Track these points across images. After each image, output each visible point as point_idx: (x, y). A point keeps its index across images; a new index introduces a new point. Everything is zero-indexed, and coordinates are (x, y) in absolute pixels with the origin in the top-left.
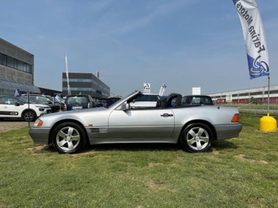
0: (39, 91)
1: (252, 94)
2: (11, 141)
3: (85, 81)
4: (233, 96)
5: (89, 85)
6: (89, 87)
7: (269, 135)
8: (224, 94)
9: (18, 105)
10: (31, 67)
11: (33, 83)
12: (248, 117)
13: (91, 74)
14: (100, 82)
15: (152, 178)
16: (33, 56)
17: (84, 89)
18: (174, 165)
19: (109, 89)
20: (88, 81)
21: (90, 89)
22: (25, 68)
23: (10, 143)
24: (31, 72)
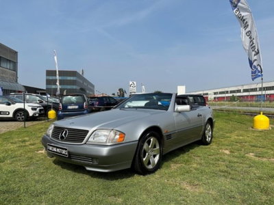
0: (23, 89)
1: (231, 92)
2: (15, 143)
3: (69, 78)
4: (215, 93)
5: (73, 83)
6: (73, 85)
7: (264, 133)
8: (205, 92)
9: (9, 104)
10: (15, 64)
11: (17, 81)
12: (235, 114)
13: (76, 72)
14: (85, 80)
15: (184, 180)
16: (16, 53)
17: (69, 87)
18: (195, 165)
19: (93, 86)
20: (72, 78)
21: (74, 87)
22: (8, 66)
23: (15, 146)
24: (15, 69)
